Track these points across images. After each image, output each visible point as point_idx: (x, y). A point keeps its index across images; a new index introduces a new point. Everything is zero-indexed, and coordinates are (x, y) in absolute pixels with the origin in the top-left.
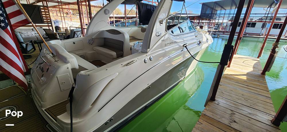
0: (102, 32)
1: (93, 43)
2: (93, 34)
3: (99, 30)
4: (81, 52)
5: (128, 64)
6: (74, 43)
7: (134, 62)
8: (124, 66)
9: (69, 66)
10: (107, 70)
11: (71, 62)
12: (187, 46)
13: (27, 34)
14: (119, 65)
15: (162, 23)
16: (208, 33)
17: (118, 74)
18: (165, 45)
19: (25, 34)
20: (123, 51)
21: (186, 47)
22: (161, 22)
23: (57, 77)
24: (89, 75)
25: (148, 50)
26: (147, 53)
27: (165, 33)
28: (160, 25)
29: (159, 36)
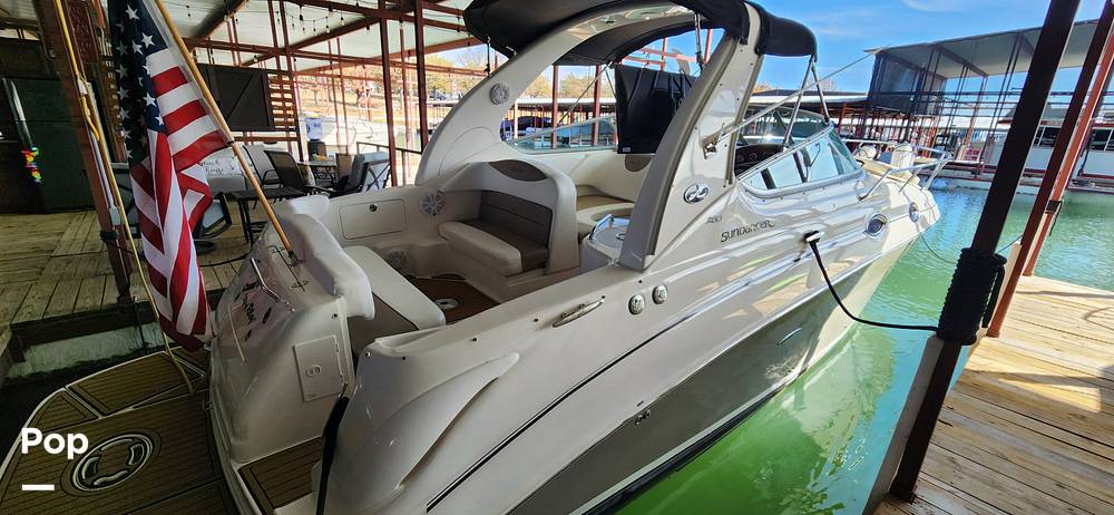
0: (477, 168)
1: (439, 209)
2: (441, 177)
3: (465, 163)
4: (394, 244)
5: (562, 316)
6: (373, 208)
7: (586, 309)
8: (546, 325)
9: (341, 308)
10: (475, 340)
11: (347, 292)
12: (817, 240)
14: (526, 322)
15: (713, 150)
16: (917, 179)
17: (517, 356)
18: (720, 238)
20: (547, 246)
21: (813, 244)
22: (709, 146)
23: (294, 348)
24: (404, 358)
25: (649, 258)
26: (642, 270)
27: (725, 189)
28: (706, 157)
29: (696, 200)
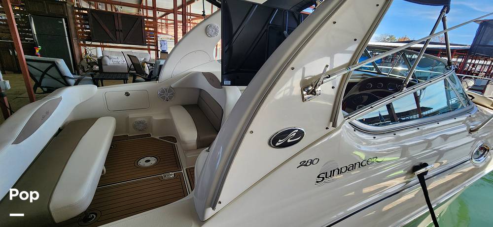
3: (189, 71)
4: (141, 116)
6: (127, 94)
13: (117, 60)
15: (313, 92)
19: (114, 60)
25: (209, 212)
26: (202, 221)
27: (328, 131)
28: (304, 100)
29: (285, 145)
